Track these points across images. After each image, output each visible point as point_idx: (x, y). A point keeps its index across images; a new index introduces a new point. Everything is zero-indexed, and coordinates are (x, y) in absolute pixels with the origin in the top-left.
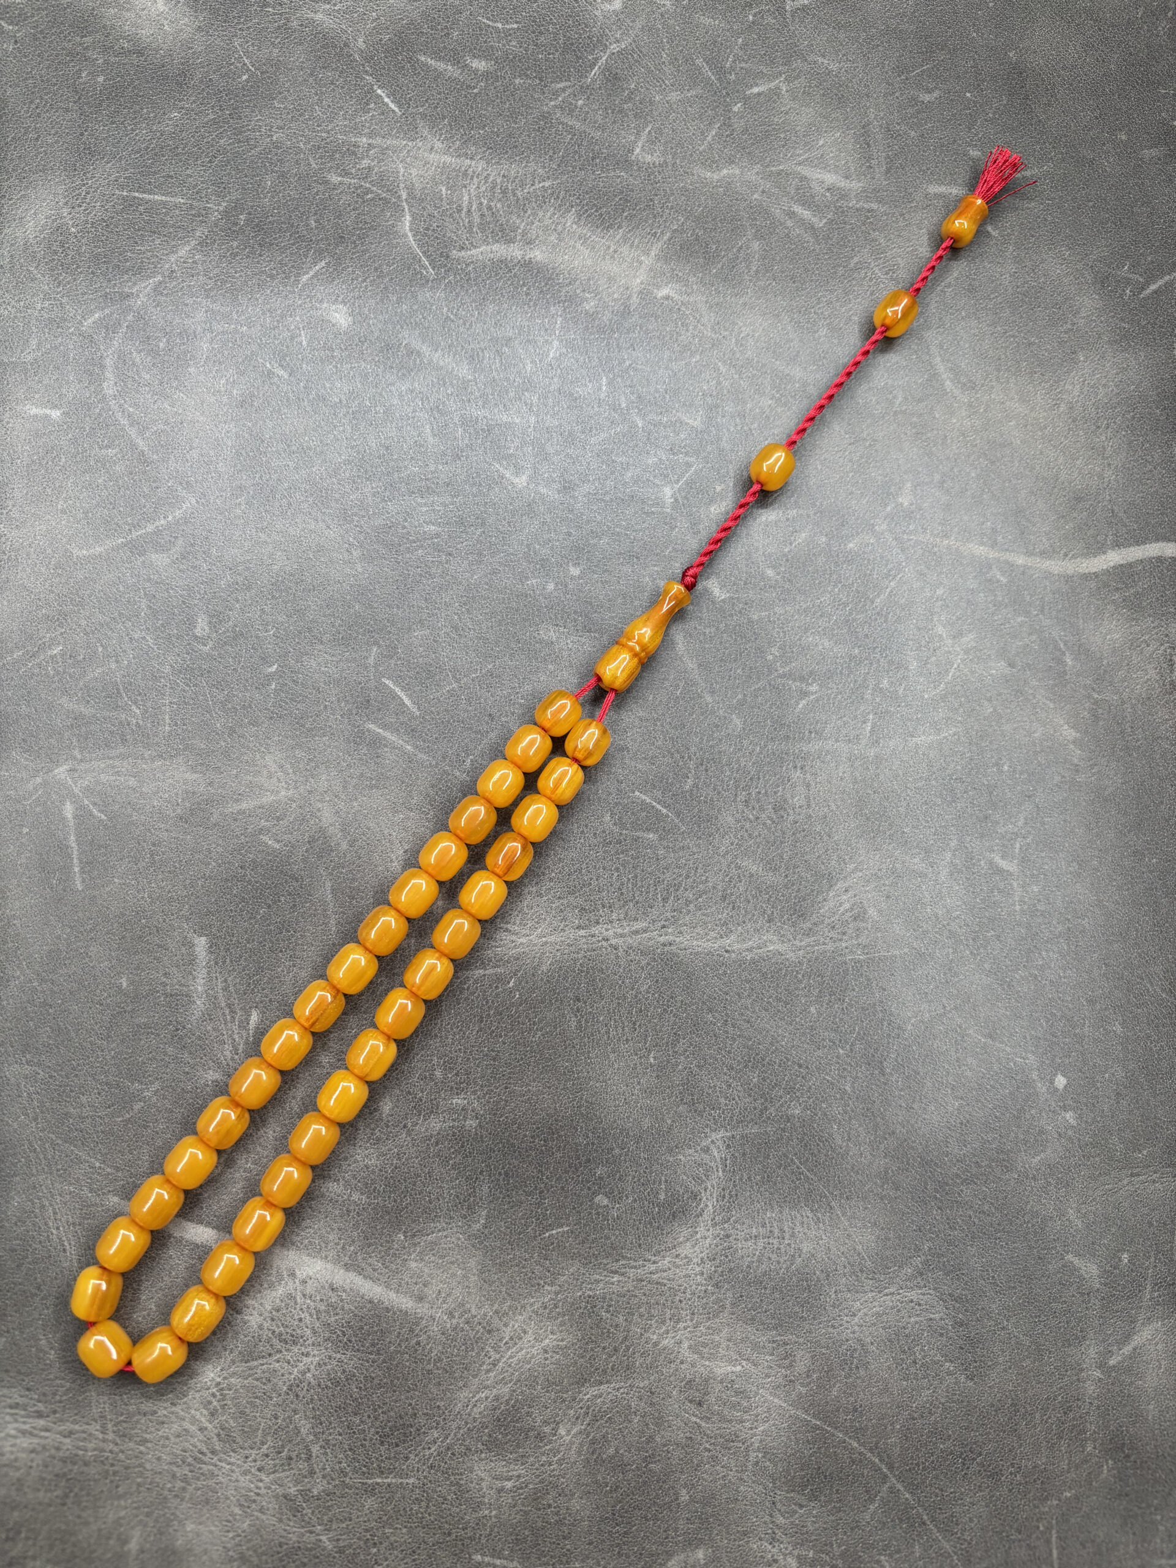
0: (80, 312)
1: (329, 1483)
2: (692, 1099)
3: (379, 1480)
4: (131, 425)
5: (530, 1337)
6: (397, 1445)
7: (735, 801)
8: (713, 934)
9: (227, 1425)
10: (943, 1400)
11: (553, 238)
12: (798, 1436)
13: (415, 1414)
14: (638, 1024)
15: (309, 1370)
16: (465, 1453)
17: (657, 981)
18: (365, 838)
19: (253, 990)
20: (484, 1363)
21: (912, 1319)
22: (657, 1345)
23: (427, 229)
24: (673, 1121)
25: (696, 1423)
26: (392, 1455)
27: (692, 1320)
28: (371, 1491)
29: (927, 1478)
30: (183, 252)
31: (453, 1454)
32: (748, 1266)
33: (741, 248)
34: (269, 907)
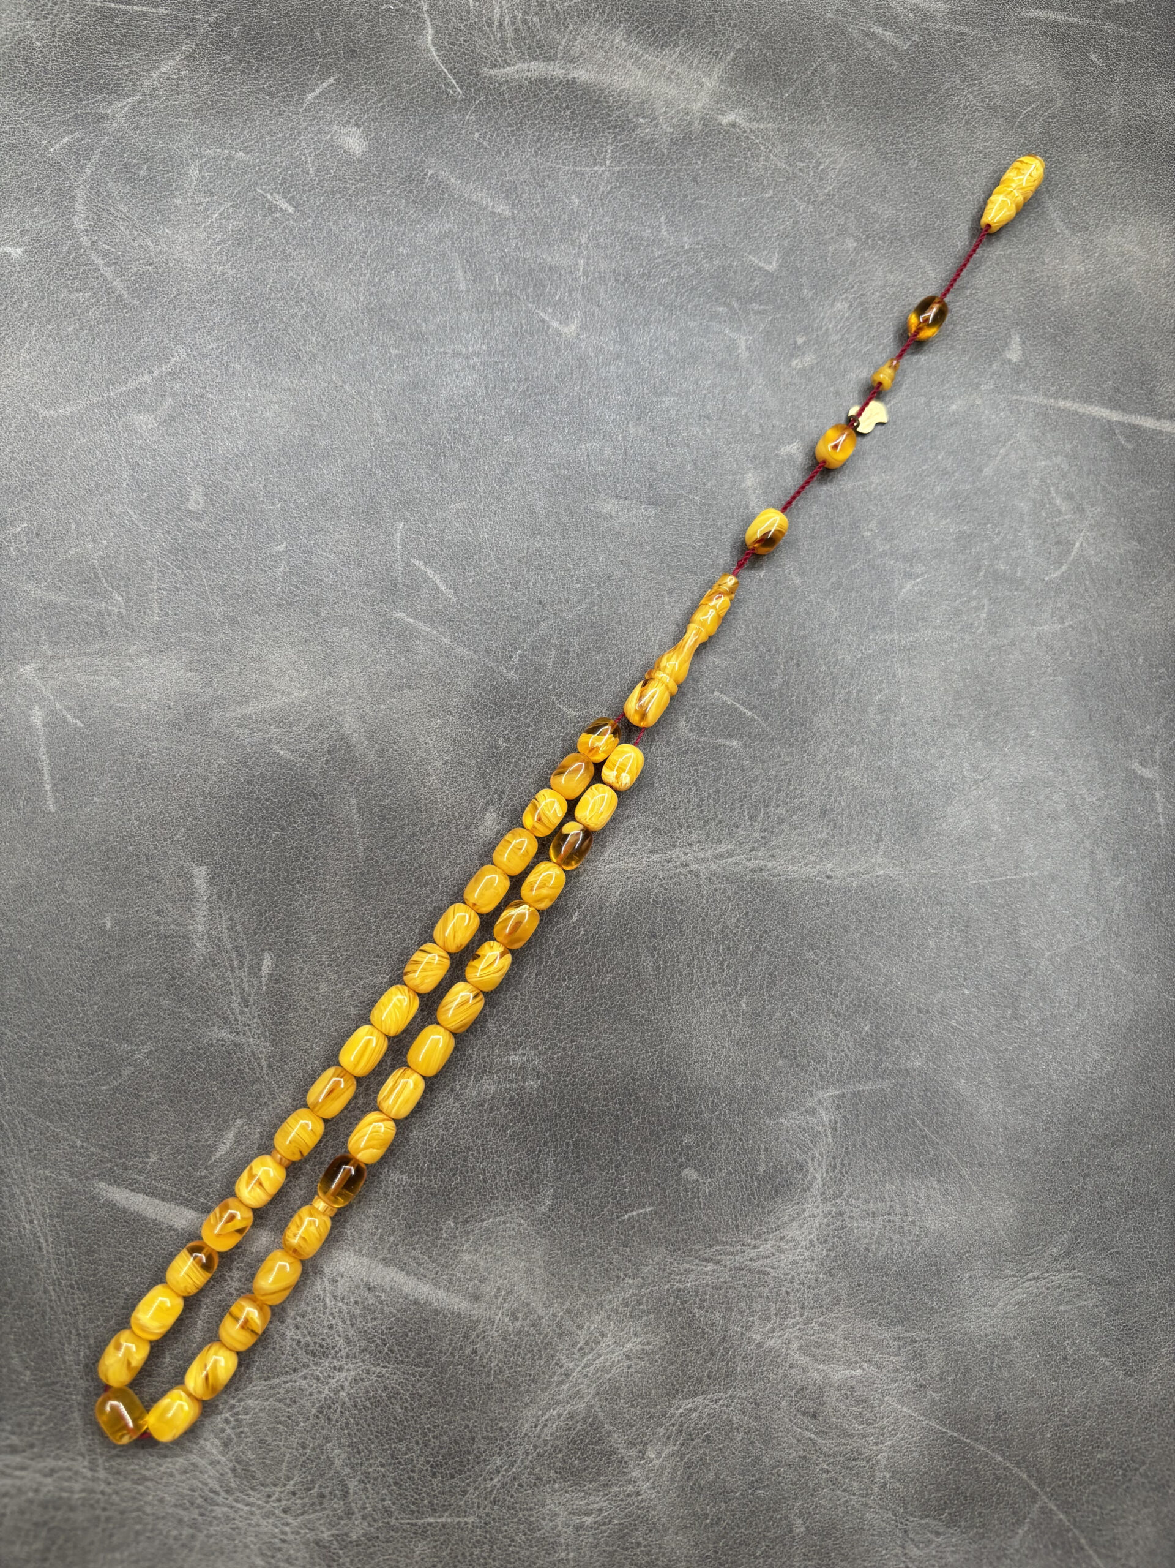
0: (46, 136)
1: (370, 1525)
2: (794, 1051)
3: (431, 1520)
4: (108, 265)
5: (609, 1340)
6: (452, 1477)
7: (832, 700)
8: (811, 858)
9: (244, 1457)
10: (1099, 1402)
11: (600, 55)
12: (932, 1451)
13: (473, 1439)
14: (726, 963)
15: (343, 1388)
16: (535, 1484)
17: (747, 913)
18: (395, 747)
19: (265, 929)
20: (554, 1373)
21: (1061, 1308)
22: (761, 1347)
23: (453, 44)
24: (772, 1078)
25: (810, 1439)
26: (447, 1489)
27: (801, 1316)
28: (422, 1533)
29: (1083, 1494)
30: (166, 68)
31: (520, 1485)
32: (867, 1249)
33: (816, 70)
34: (283, 829)
